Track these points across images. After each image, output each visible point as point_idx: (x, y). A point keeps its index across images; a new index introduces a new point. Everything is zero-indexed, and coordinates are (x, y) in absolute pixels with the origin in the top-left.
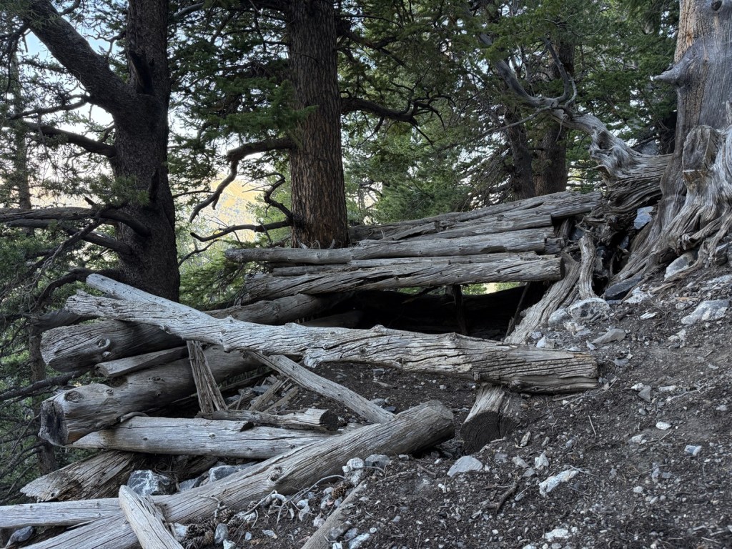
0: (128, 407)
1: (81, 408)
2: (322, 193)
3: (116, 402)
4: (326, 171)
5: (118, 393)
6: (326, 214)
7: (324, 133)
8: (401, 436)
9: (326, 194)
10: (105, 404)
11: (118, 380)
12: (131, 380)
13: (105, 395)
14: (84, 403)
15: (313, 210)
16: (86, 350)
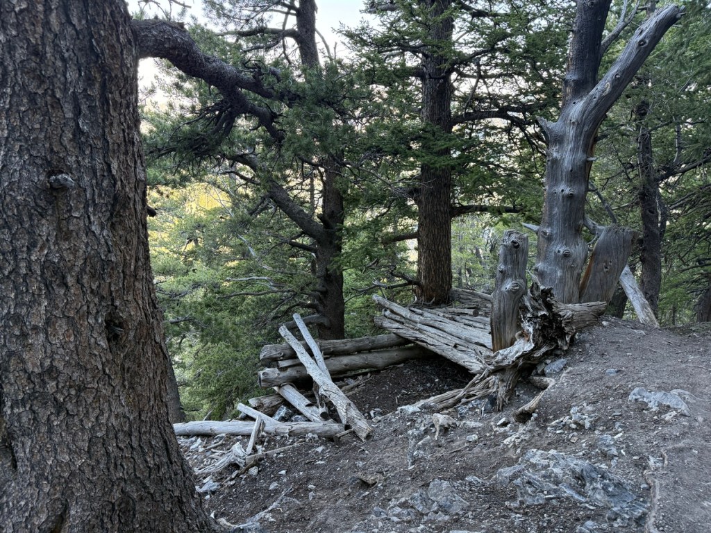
0: (285, 381)
1: (267, 379)
2: (430, 269)
3: (280, 378)
4: (433, 257)
5: (283, 374)
6: (432, 282)
7: (433, 235)
8: (326, 432)
9: (433, 270)
10: (276, 378)
11: (283, 369)
12: (289, 370)
13: (277, 375)
14: (268, 377)
15: (425, 278)
16: (275, 356)
